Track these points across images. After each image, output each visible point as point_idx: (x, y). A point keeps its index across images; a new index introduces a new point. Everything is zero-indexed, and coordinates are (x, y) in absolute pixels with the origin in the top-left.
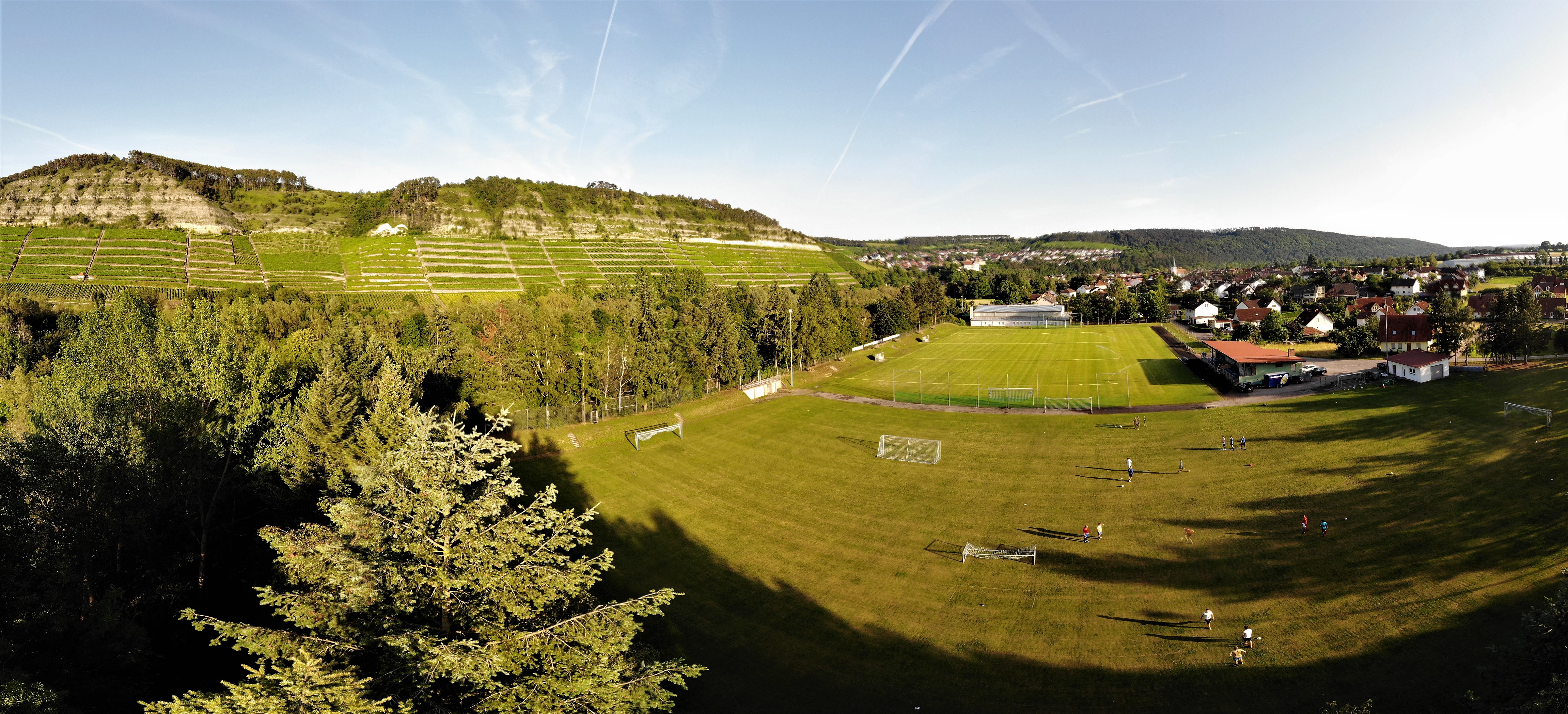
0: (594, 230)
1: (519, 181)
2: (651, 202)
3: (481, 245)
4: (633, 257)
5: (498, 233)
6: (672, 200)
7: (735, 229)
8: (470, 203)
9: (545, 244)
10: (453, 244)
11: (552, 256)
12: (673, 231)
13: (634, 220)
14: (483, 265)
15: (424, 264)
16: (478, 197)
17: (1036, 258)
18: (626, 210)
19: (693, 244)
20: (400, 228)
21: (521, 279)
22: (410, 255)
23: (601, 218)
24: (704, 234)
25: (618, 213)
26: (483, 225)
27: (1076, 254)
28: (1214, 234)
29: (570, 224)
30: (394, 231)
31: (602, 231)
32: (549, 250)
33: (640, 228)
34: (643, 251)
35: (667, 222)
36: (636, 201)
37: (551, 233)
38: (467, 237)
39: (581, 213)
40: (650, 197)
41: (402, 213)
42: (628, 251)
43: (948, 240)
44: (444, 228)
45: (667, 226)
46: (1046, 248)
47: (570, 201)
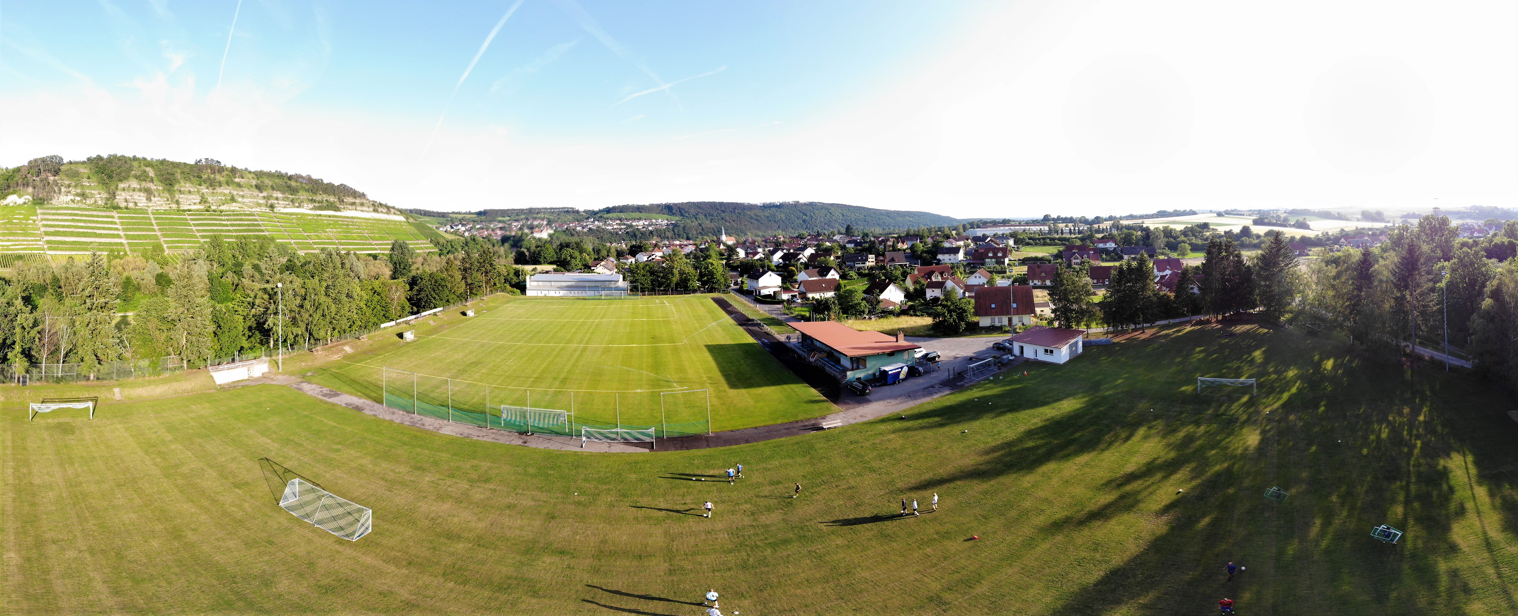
0: (198, 201)
1: (135, 159)
2: (250, 176)
3: (95, 213)
4: (232, 225)
5: (112, 203)
6: (269, 175)
7: (327, 201)
8: (89, 178)
9: (153, 214)
10: (70, 212)
11: (158, 224)
12: (270, 202)
13: (235, 193)
14: (95, 231)
15: (42, 229)
16: (97, 172)
17: (599, 227)
18: (228, 183)
19: (287, 214)
20: (26, 199)
21: (128, 243)
22: (31, 222)
23: (205, 191)
24: (297, 205)
25: (220, 186)
26: (99, 196)
27: (634, 224)
28: (761, 206)
29: (177, 196)
30: (21, 201)
31: (205, 202)
32: (156, 219)
33: (240, 199)
34: (241, 220)
35: (265, 194)
36: (237, 175)
37: (160, 203)
38: (84, 206)
39: (187, 186)
40: (250, 172)
41: (28, 185)
42: (228, 220)
43: (521, 212)
44: (63, 199)
45: (264, 197)
46: (608, 219)
47: (178, 176)
